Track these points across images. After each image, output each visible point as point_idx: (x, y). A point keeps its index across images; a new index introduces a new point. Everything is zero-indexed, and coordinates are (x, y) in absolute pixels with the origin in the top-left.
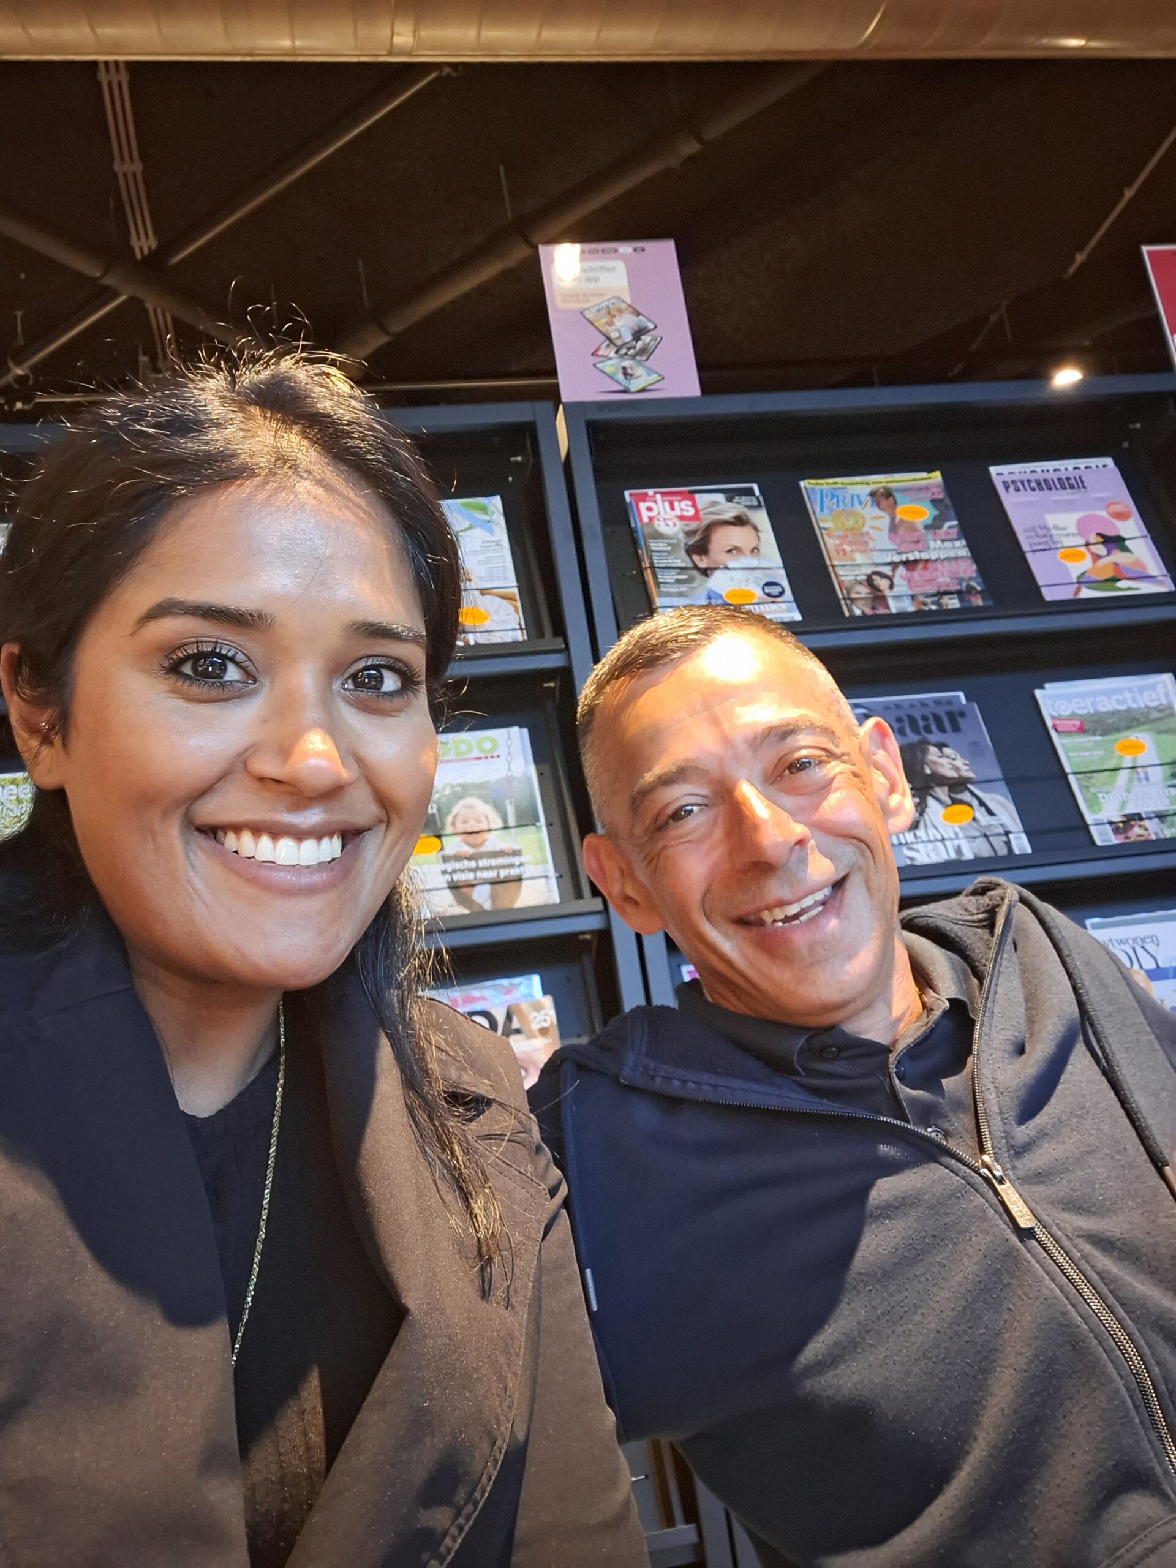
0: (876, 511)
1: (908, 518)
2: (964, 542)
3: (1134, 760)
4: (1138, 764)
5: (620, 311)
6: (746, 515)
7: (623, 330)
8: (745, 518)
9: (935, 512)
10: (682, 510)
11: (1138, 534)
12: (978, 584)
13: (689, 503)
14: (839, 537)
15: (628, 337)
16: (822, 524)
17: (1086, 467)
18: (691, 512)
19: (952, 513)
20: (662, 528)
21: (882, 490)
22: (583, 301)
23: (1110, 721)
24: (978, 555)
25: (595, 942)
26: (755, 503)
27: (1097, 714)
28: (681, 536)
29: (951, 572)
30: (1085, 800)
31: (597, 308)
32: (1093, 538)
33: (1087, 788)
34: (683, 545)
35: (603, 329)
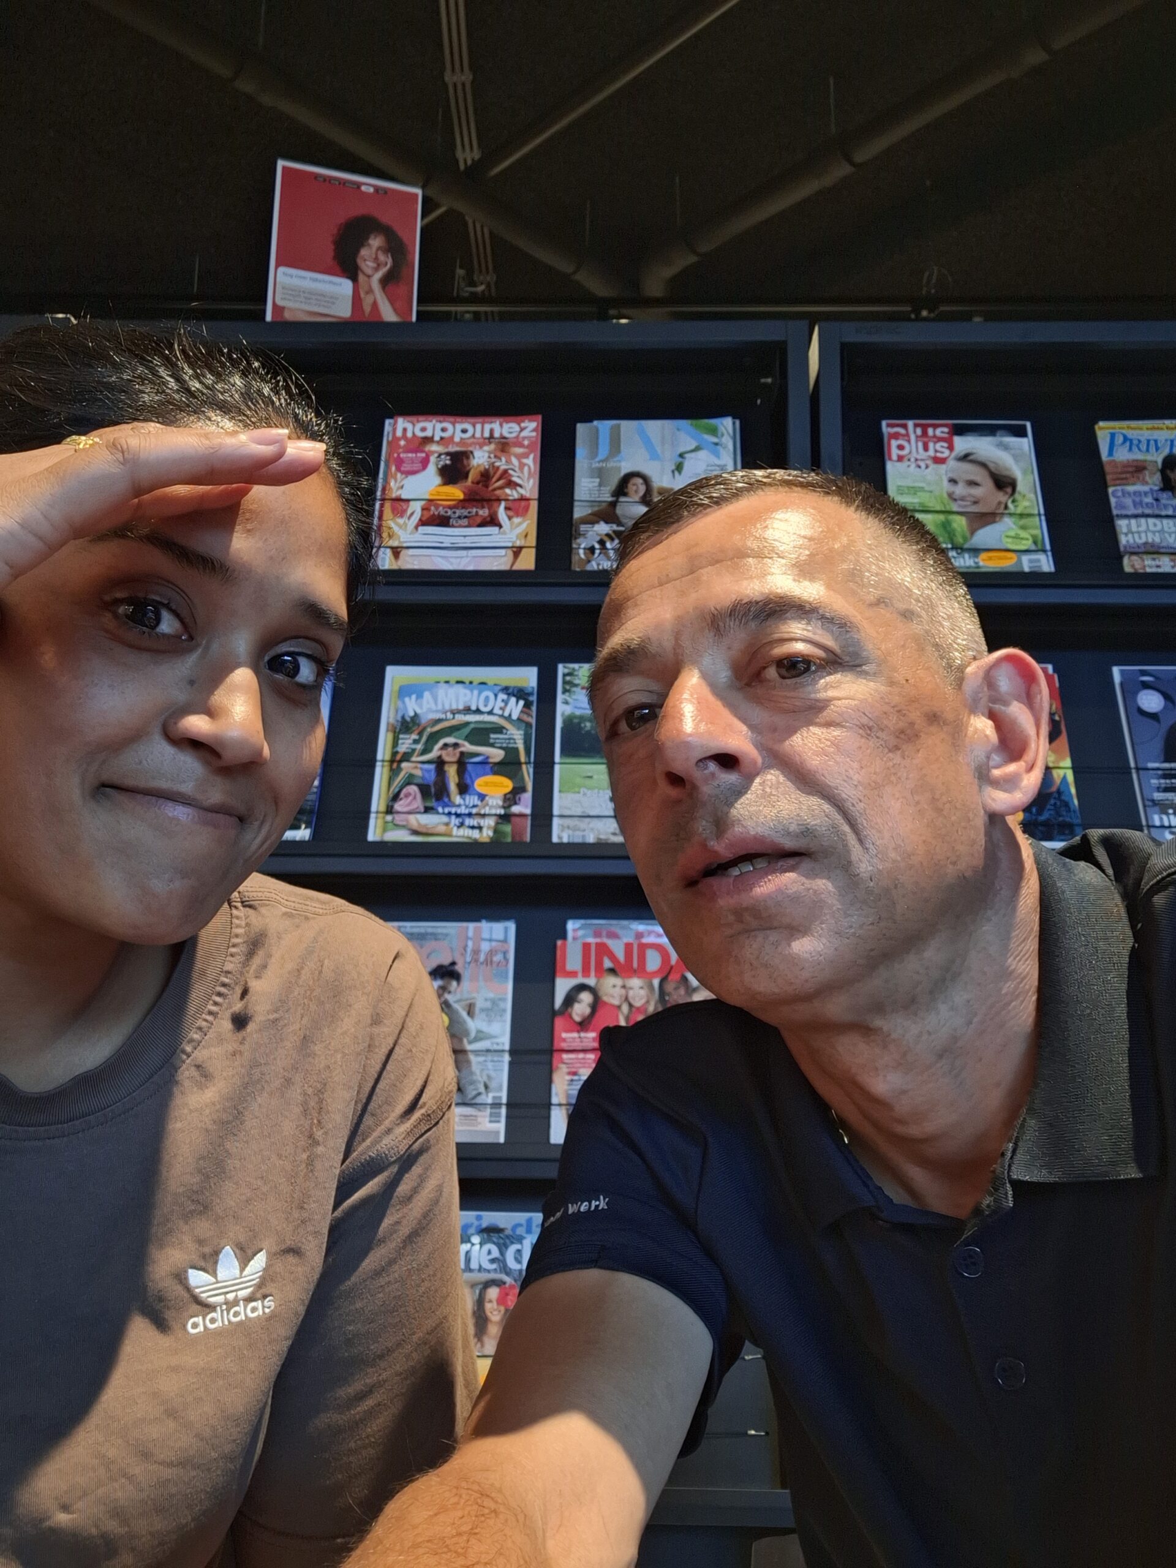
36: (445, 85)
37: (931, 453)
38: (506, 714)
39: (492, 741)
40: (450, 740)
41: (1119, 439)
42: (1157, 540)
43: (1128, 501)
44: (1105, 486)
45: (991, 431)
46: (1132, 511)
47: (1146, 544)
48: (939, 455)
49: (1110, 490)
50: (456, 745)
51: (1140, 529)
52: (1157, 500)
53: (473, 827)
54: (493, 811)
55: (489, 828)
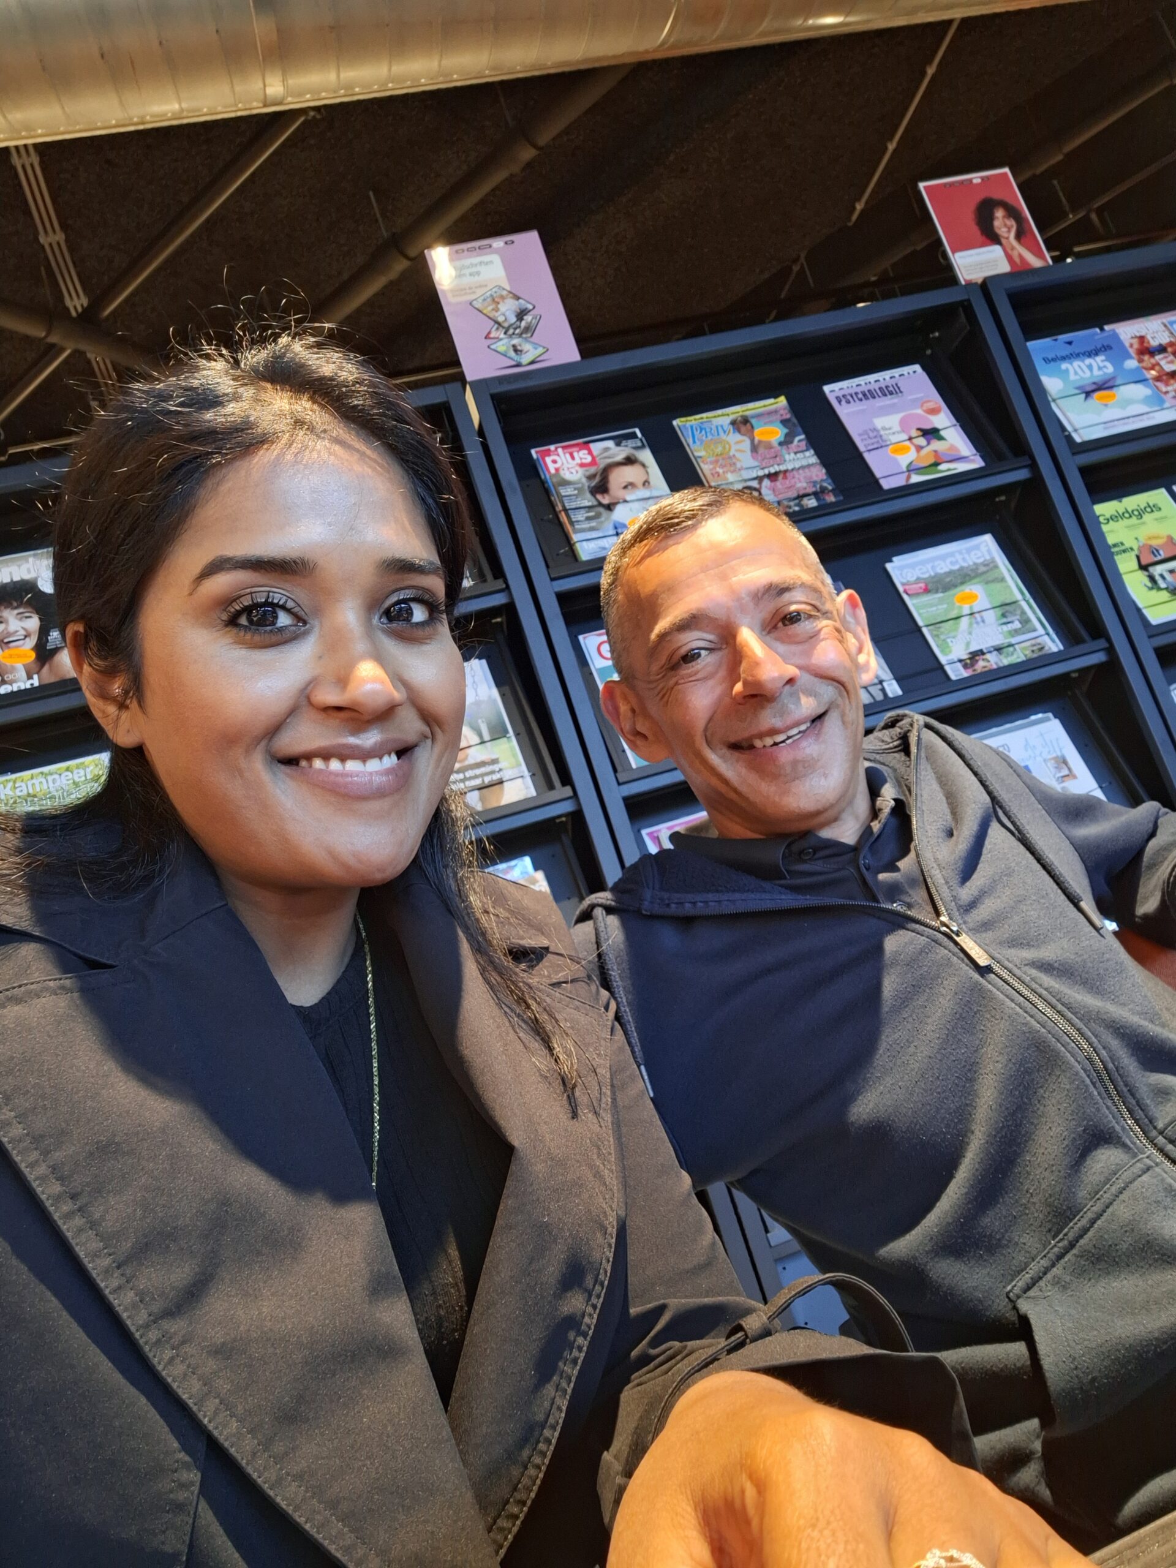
0: (738, 437)
1: (764, 438)
2: (812, 452)
3: (971, 608)
4: (975, 610)
5: (503, 298)
6: (634, 455)
7: (507, 314)
8: (633, 458)
9: (786, 431)
10: (581, 459)
11: (949, 424)
12: (829, 484)
13: (586, 452)
14: (711, 463)
15: (513, 319)
16: (696, 454)
17: (900, 375)
18: (589, 459)
19: (799, 429)
20: (567, 476)
21: (739, 419)
22: (470, 293)
23: (948, 580)
24: (825, 461)
25: (570, 824)
26: (639, 444)
27: (936, 575)
28: (584, 480)
29: (805, 477)
30: (938, 646)
31: (482, 298)
32: (914, 433)
33: (937, 636)
34: (586, 488)
35: (491, 315)
36: (42, 246)
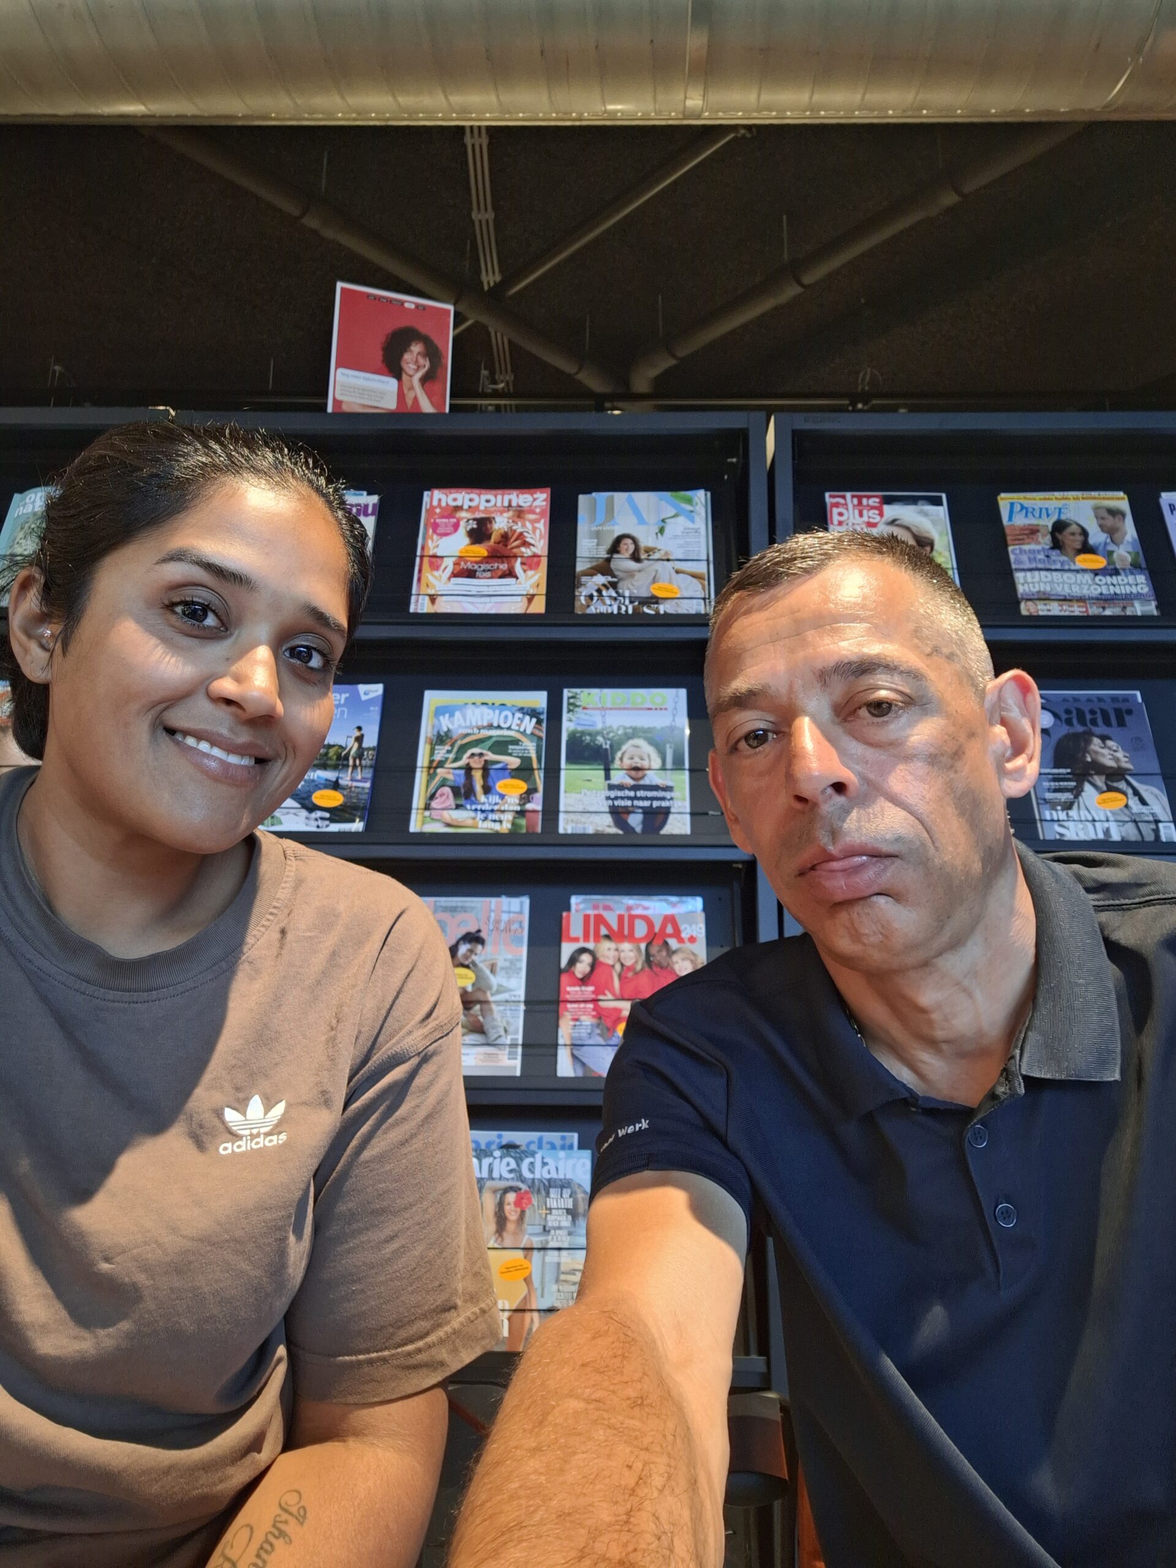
25: (739, 872)
36: (473, 222)
37: (865, 518)
38: (522, 730)
39: (510, 751)
40: (476, 750)
41: (1017, 508)
42: (1048, 589)
43: (1025, 558)
44: (1006, 546)
45: (914, 501)
46: (1027, 566)
47: (1039, 592)
48: (871, 520)
49: (1010, 548)
50: (481, 755)
51: (1034, 580)
52: (1048, 556)
53: (495, 821)
54: (512, 808)
55: (508, 821)
